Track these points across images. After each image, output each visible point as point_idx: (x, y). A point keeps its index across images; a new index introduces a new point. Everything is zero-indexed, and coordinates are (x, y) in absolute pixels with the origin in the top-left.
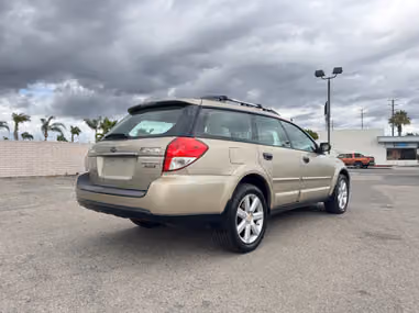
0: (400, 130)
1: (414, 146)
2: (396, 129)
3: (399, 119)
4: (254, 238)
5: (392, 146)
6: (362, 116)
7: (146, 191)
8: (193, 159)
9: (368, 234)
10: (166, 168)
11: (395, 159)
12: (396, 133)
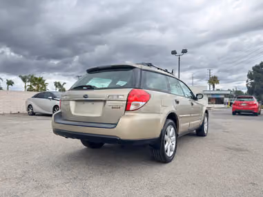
0: (214, 87)
1: (223, 96)
2: (212, 86)
3: (214, 81)
4: (172, 153)
5: (211, 96)
6: (193, 78)
7: (116, 124)
8: (144, 103)
9: (229, 148)
10: (127, 109)
11: (213, 103)
12: (212, 89)
